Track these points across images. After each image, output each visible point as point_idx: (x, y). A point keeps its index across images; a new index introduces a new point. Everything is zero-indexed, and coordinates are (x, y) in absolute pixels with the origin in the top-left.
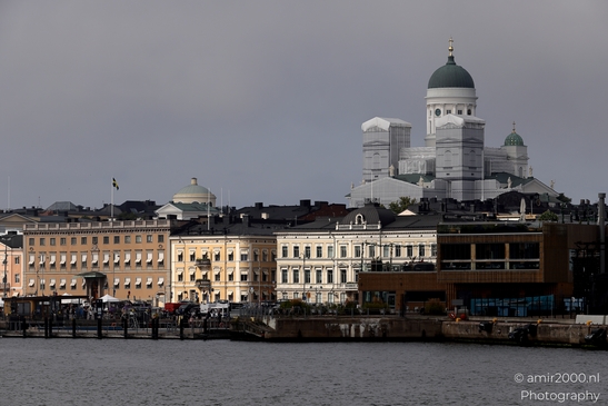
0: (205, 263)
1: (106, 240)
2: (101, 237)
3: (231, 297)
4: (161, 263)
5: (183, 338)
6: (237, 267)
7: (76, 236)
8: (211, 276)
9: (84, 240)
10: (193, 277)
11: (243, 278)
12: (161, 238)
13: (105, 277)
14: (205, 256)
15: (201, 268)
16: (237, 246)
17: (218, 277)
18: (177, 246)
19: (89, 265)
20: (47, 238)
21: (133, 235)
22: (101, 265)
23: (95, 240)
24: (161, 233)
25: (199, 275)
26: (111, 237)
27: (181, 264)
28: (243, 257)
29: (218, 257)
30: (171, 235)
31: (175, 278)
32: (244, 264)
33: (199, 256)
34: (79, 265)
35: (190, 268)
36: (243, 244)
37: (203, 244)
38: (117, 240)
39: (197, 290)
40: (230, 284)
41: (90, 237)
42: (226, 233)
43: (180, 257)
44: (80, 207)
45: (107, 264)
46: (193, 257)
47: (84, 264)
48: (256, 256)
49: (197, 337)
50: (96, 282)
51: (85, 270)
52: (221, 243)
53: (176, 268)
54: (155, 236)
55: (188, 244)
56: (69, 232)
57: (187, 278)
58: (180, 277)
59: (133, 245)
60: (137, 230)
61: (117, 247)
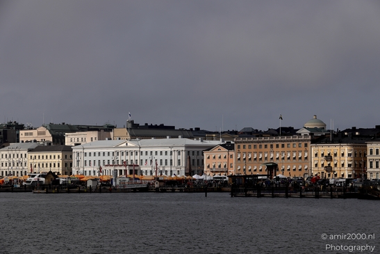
0: (329, 158)
1: (277, 146)
2: (275, 144)
3: (343, 175)
4: (306, 158)
5: (332, 197)
6: (346, 160)
7: (262, 144)
8: (332, 165)
9: (266, 146)
10: (323, 165)
11: (349, 165)
12: (306, 145)
13: (277, 165)
14: (329, 154)
15: (327, 161)
16: (346, 149)
17: (336, 165)
18: (314, 149)
19: (269, 159)
20: (247, 145)
21: (292, 143)
22: (275, 159)
23: (272, 146)
24: (306, 142)
25: (326, 164)
26: (280, 144)
27: (317, 159)
28: (349, 155)
29: (335, 155)
30: (312, 143)
31: (313, 166)
32: (350, 158)
33: (326, 154)
34: (263, 159)
35: (321, 161)
36: (349, 148)
37: (327, 148)
38: (283, 146)
39: (325, 172)
40: (342, 169)
41: (269, 145)
42: (340, 142)
43: (316, 155)
44: (257, 130)
45: (278, 159)
46: (323, 155)
47: (266, 158)
48: (356, 154)
49: (340, 197)
50: (272, 168)
51: (266, 162)
52: (338, 148)
53: (314, 160)
54: (303, 144)
55: (320, 148)
56: (258, 142)
57: (320, 165)
58: (316, 165)
59: (291, 149)
60: (293, 141)
61: (283, 149)
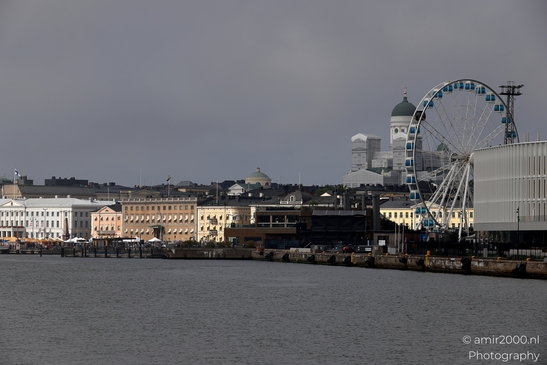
0: (214, 221)
1: (164, 208)
2: (162, 206)
4: (193, 221)
7: (150, 205)
8: (218, 228)
9: (153, 208)
10: (208, 228)
12: (192, 208)
13: (163, 228)
14: (214, 217)
15: (212, 224)
16: (231, 212)
17: (221, 229)
18: (200, 212)
19: (156, 221)
20: (134, 206)
21: (178, 206)
22: (162, 221)
23: (158, 208)
24: (193, 204)
25: (212, 228)
26: (167, 206)
27: (202, 222)
28: (234, 217)
29: (221, 218)
30: (197, 206)
31: (199, 229)
33: (212, 217)
34: (150, 221)
35: (206, 223)
36: (234, 211)
37: (213, 211)
38: (170, 208)
39: (210, 236)
41: (156, 206)
42: (225, 205)
43: (202, 218)
44: (196, 184)
45: (165, 221)
46: (208, 218)
47: (153, 221)
50: (159, 231)
51: (153, 224)
52: (223, 210)
53: (200, 223)
54: (189, 206)
55: (206, 211)
56: (145, 203)
57: (205, 229)
58: (202, 228)
59: (178, 211)
60: (180, 203)
61: (170, 212)
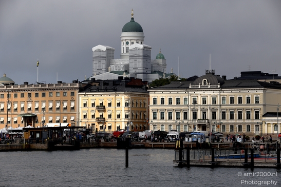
0: (101, 108)
1: (37, 95)
2: (33, 93)
3: (118, 128)
4: (73, 108)
6: (123, 111)
7: (17, 93)
8: (106, 115)
9: (22, 95)
10: (93, 116)
11: (127, 116)
12: (73, 94)
14: (101, 104)
15: (99, 111)
16: (123, 98)
17: (110, 116)
18: (82, 98)
19: (26, 109)
21: (54, 92)
22: (33, 109)
23: (30, 95)
24: (73, 91)
25: (98, 115)
26: (40, 93)
27: (86, 109)
28: (127, 105)
29: (110, 105)
30: (79, 92)
31: (81, 117)
32: (127, 109)
33: (98, 104)
34: (19, 109)
35: (91, 111)
36: (126, 97)
37: (99, 97)
38: (44, 95)
39: (96, 124)
40: (118, 120)
41: (26, 94)
42: (115, 90)
43: (85, 105)
45: (37, 109)
46: (93, 105)
47: (23, 109)
48: (133, 104)
50: (30, 120)
51: (23, 112)
52: (112, 97)
53: (82, 111)
54: (69, 93)
55: (90, 97)
57: (90, 117)
58: (85, 116)
59: (54, 98)
60: (57, 89)
61: (44, 99)
